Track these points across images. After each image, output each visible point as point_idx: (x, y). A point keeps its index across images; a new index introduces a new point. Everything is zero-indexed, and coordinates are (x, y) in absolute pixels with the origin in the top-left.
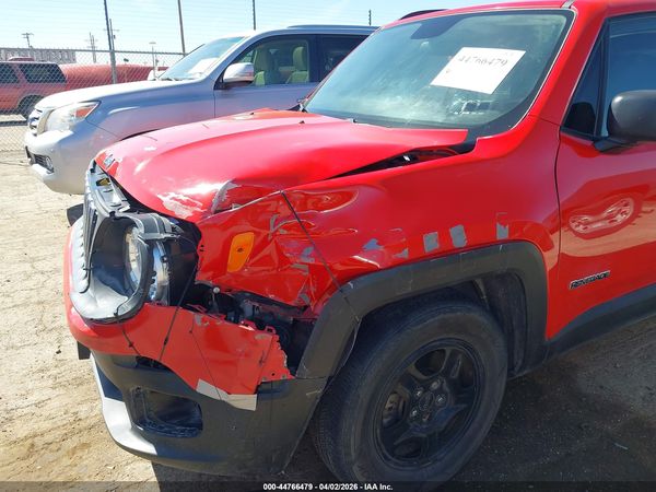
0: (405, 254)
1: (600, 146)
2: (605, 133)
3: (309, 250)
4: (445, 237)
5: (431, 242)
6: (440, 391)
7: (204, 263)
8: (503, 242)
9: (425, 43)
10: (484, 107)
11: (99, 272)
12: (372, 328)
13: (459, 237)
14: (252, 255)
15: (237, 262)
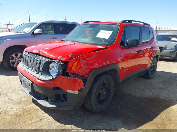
0: (101, 65)
1: (126, 48)
2: (126, 46)
3: (86, 65)
4: (106, 63)
5: (104, 63)
6: (104, 91)
7: (69, 68)
8: (114, 63)
9: (91, 29)
10: (107, 41)
11: (44, 72)
12: (96, 79)
13: (108, 63)
14: (76, 67)
15: (73, 68)
